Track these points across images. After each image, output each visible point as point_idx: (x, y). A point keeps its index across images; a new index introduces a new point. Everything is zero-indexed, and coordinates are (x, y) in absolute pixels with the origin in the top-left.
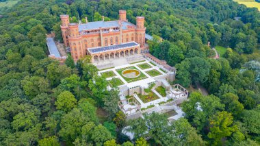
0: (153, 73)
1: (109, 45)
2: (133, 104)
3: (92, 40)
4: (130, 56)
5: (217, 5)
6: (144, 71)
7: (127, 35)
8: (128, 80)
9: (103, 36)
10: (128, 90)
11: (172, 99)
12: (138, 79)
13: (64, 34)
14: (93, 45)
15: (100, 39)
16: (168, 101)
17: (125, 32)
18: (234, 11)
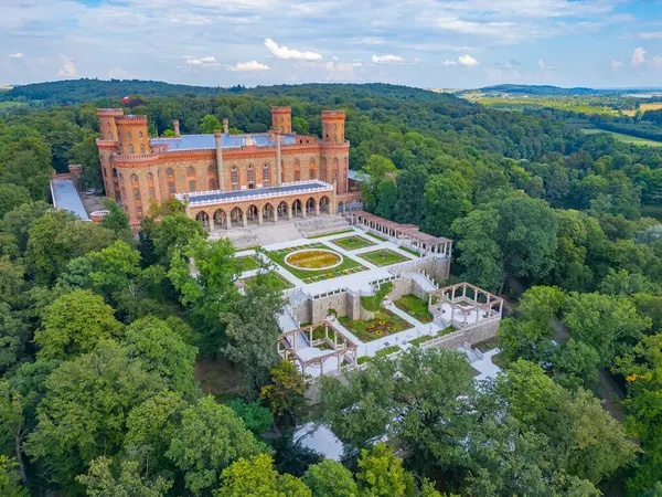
0: (383, 258)
1: (244, 188)
2: (326, 346)
3: (192, 170)
4: (307, 220)
5: (515, 126)
6: (352, 254)
7: (297, 162)
8: (306, 277)
9: (226, 157)
10: (309, 304)
11: (452, 328)
12: (336, 273)
13: (106, 164)
14: (193, 187)
15: (214, 168)
16: (441, 333)
17: (290, 152)
18: (557, 140)
